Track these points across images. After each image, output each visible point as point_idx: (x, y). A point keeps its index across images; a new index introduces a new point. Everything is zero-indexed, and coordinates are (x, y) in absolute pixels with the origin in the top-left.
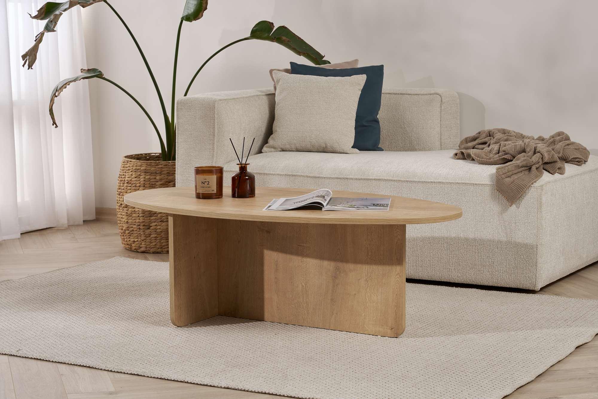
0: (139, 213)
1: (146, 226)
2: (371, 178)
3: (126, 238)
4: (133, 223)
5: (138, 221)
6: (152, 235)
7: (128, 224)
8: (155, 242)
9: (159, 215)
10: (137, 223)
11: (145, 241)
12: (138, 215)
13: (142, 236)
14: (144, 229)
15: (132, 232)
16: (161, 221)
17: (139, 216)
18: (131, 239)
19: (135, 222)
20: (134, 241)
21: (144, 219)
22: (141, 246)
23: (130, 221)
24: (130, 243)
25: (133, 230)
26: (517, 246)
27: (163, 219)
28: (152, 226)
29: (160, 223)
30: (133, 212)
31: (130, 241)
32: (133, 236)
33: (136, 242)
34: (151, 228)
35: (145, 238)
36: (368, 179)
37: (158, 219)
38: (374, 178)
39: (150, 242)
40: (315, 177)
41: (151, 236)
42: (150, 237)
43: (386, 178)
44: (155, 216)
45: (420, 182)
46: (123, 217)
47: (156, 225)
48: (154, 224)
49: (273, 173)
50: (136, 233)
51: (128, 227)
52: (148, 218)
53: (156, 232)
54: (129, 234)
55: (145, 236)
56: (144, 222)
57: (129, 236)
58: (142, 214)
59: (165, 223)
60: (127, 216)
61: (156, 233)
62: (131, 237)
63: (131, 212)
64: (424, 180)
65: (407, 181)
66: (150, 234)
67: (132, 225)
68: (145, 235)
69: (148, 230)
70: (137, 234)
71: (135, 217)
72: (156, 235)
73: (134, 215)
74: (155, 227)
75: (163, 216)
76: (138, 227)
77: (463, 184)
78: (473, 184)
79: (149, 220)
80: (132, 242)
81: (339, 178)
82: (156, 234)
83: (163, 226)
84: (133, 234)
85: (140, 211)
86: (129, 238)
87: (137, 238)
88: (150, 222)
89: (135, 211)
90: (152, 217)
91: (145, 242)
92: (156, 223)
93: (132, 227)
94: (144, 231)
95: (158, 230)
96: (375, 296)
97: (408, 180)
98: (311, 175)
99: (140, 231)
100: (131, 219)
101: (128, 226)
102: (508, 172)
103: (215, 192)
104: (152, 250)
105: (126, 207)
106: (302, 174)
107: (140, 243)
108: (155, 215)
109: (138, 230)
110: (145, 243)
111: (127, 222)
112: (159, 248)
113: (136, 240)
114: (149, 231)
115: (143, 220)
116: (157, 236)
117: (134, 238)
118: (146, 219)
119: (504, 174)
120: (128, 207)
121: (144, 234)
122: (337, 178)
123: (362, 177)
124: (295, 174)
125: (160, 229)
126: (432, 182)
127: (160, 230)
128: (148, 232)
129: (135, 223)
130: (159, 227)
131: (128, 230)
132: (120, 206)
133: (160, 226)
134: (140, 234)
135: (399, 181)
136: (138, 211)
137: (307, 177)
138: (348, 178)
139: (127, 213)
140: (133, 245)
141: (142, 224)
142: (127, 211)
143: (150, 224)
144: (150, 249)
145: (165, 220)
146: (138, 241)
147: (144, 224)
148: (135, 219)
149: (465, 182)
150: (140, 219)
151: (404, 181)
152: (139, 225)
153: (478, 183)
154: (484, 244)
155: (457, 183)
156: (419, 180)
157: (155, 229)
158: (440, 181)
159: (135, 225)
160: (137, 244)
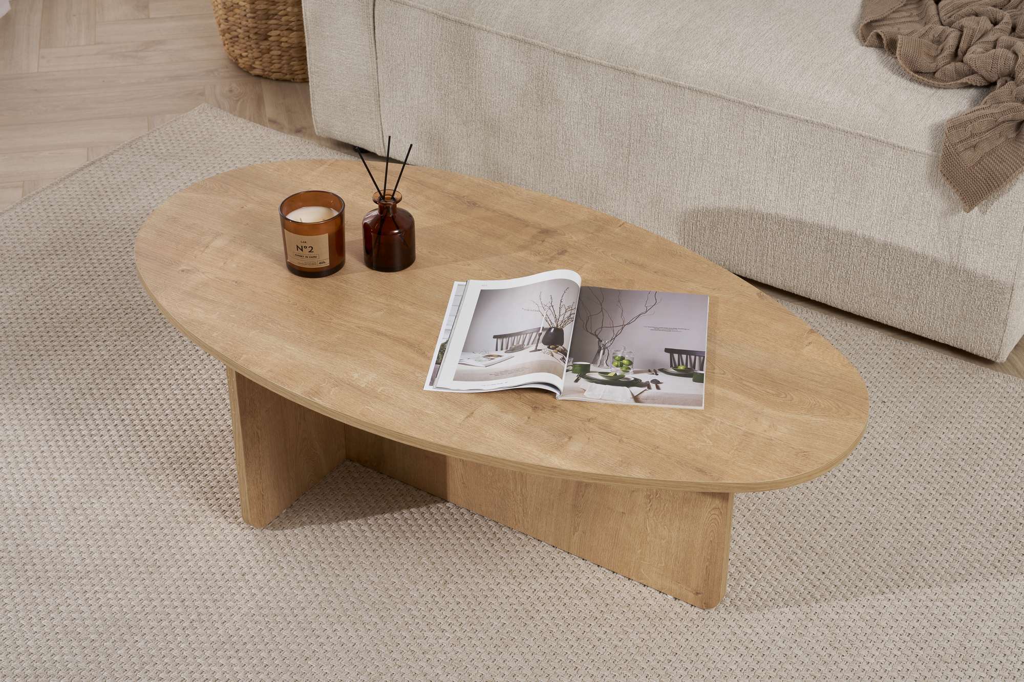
0: (245, 10)
1: (259, 34)
4: (236, 25)
5: (244, 23)
6: (272, 50)
8: (279, 63)
9: (284, 19)
10: (244, 26)
11: (260, 59)
12: (244, 13)
13: (254, 50)
14: (256, 39)
15: (236, 39)
16: (287, 29)
17: (245, 16)
19: (240, 23)
20: (241, 56)
21: (256, 23)
22: (253, 65)
23: (231, 19)
25: (237, 37)
27: (291, 26)
28: (270, 36)
29: (285, 33)
30: (234, 5)
31: (233, 51)
32: (238, 46)
33: (244, 57)
34: (270, 39)
35: (260, 54)
37: (281, 25)
38: (687, 85)
39: (270, 63)
40: (570, 56)
41: (272, 53)
42: (269, 53)
44: (275, 19)
45: (782, 115)
47: (279, 35)
48: (273, 33)
50: (244, 43)
51: (228, 29)
52: (264, 22)
53: (279, 46)
54: (231, 41)
55: (260, 52)
56: (256, 27)
57: (231, 42)
58: (251, 13)
59: (295, 33)
61: (279, 48)
62: (236, 47)
63: (230, 4)
65: (756, 107)
66: (269, 49)
67: (235, 28)
68: (259, 50)
69: (266, 42)
70: (244, 46)
71: (239, 15)
72: (279, 53)
73: (237, 11)
74: (276, 39)
75: (291, 20)
76: (247, 34)
77: (873, 140)
79: (266, 26)
80: (238, 55)
81: (618, 70)
82: (279, 50)
83: (292, 38)
84: (237, 41)
85: (247, 8)
87: (247, 52)
88: (266, 28)
90: (271, 19)
91: (261, 61)
92: (278, 32)
93: (235, 31)
94: (257, 44)
95: (283, 43)
97: (757, 105)
98: (561, 50)
100: (233, 17)
101: (228, 27)
102: (972, 136)
103: (327, 264)
104: (274, 76)
106: (545, 45)
107: (252, 60)
108: (276, 17)
109: (247, 38)
110: (261, 63)
111: (226, 19)
112: (286, 74)
113: (244, 54)
114: (268, 44)
115: (255, 25)
118: (259, 22)
119: (961, 142)
121: (259, 48)
122: (614, 68)
123: (664, 78)
125: (286, 42)
126: (807, 121)
127: (287, 45)
128: (264, 45)
129: (240, 26)
130: (284, 39)
131: (229, 33)
133: (286, 37)
134: (251, 46)
135: (740, 103)
136: (244, 6)
138: (636, 74)
140: (240, 61)
141: (253, 31)
143: (268, 32)
144: (270, 74)
145: (294, 28)
146: (247, 56)
147: (256, 30)
148: (240, 19)
149: (877, 137)
150: (247, 21)
151: (750, 107)
152: (248, 32)
153: (903, 145)
154: (902, 261)
155: (861, 135)
156: (782, 109)
157: (277, 41)
158: (824, 122)
159: (240, 28)
160: (246, 61)
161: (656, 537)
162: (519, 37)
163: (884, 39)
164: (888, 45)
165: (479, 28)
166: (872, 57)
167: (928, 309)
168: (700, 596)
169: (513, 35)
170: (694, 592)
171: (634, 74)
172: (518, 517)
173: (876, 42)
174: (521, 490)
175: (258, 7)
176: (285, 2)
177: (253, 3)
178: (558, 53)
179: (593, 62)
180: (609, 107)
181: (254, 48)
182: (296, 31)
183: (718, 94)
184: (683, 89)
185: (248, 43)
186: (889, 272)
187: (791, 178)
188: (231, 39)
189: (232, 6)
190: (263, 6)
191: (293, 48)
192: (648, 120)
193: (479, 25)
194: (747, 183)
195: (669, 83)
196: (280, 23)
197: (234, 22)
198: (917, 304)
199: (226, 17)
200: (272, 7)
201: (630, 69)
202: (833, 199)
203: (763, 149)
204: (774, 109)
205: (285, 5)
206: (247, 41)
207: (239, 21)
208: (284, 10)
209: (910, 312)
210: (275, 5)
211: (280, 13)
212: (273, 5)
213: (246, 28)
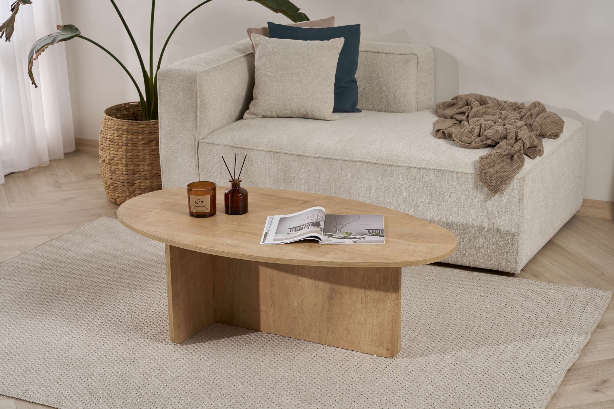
0: (122, 171)
1: (130, 183)
2: (355, 159)
3: (111, 192)
4: (117, 180)
5: (121, 178)
6: (136, 191)
7: (112, 180)
9: (143, 173)
10: (121, 180)
11: (129, 197)
12: (122, 172)
13: (126, 192)
14: (128, 186)
15: (116, 188)
16: (145, 179)
17: (122, 174)
18: (116, 194)
19: (119, 179)
20: (119, 197)
21: (128, 177)
23: (114, 177)
24: (115, 197)
25: (117, 186)
26: (499, 232)
27: (147, 177)
28: (135, 183)
29: (143, 181)
30: (116, 169)
31: (114, 195)
32: (117, 192)
33: (120, 197)
34: (135, 185)
35: (130, 194)
36: (352, 161)
37: (141, 177)
38: (357, 160)
40: (299, 155)
41: (136, 192)
42: (134, 193)
43: (369, 161)
44: (138, 174)
45: (404, 167)
46: (107, 172)
47: (140, 182)
48: (137, 182)
49: (257, 148)
50: (121, 189)
51: (112, 183)
52: (132, 176)
53: (140, 188)
54: (113, 190)
55: (129, 193)
56: (128, 179)
57: (113, 191)
58: (126, 172)
59: (148, 180)
60: (111, 172)
61: (139, 189)
62: (116, 192)
63: (114, 169)
64: (408, 165)
65: (391, 165)
66: (134, 191)
67: (116, 182)
68: (129, 192)
69: (133, 187)
70: (121, 191)
71: (119, 174)
73: (118, 172)
74: (138, 184)
75: (147, 173)
76: (123, 184)
77: (447, 171)
78: (457, 172)
79: (133, 178)
80: (117, 197)
81: (323, 158)
82: (140, 191)
83: (147, 183)
84: (117, 189)
85: (123, 169)
86: (114, 193)
87: (122, 194)
88: (133, 179)
89: (118, 168)
90: (135, 174)
92: (140, 181)
93: (116, 183)
94: (128, 188)
95: (142, 187)
96: (370, 318)
97: (391, 164)
98: (294, 153)
99: (124, 188)
100: (115, 176)
101: (112, 182)
102: (491, 162)
103: (209, 211)
105: (110, 164)
106: (286, 152)
107: (125, 198)
108: (138, 173)
109: (123, 186)
111: (111, 178)
113: (121, 196)
114: (134, 188)
115: (127, 178)
116: (142, 193)
117: (118, 194)
118: (130, 176)
119: (487, 164)
120: (112, 164)
121: (129, 191)
122: (321, 158)
123: (346, 158)
124: (279, 151)
125: (144, 186)
126: (415, 167)
127: (144, 187)
128: (132, 189)
129: (119, 180)
130: (142, 184)
131: (112, 186)
132: (103, 161)
133: (144, 183)
134: (124, 190)
135: (383, 164)
136: (122, 169)
137: (291, 154)
138: (332, 159)
139: (110, 169)
140: (118, 200)
141: (126, 182)
142: (110, 168)
143: (134, 181)
145: (148, 178)
146: (122, 196)
147: (128, 181)
148: (119, 176)
149: (448, 169)
150: (123, 177)
151: (388, 165)
152: (123, 182)
153: (461, 171)
154: (466, 229)
155: (441, 170)
156: (403, 164)
157: (139, 186)
158: (423, 167)
159: (119, 181)
160: (121, 199)
161: (366, 324)
162: (273, 150)
163: (446, 133)
164: (448, 136)
165: (253, 149)
166: (442, 142)
167: (481, 252)
168: (389, 351)
169: (270, 150)
170: (386, 350)
171: (331, 159)
172: (301, 332)
173: (443, 136)
174: (302, 316)
175: (130, 168)
176: (144, 164)
177: (127, 166)
178: (293, 155)
179: (310, 157)
180: (320, 178)
181: (126, 191)
182: (149, 179)
183: (373, 161)
184: (355, 162)
185: (124, 189)
186: (461, 236)
187: (410, 197)
188: (113, 188)
189: (115, 170)
190: (132, 168)
191: (147, 189)
192: (339, 181)
193: (253, 148)
194: (389, 204)
195: (348, 161)
196: (141, 176)
197: (116, 179)
198: (475, 251)
199: (111, 177)
200: (137, 168)
201: (329, 157)
202: (431, 204)
203: (396, 185)
204: (399, 164)
205: (143, 166)
206: (123, 188)
207: (118, 178)
208: (143, 168)
209: (473, 255)
210: (138, 166)
211: (141, 171)
212: (137, 167)
213: (123, 181)
